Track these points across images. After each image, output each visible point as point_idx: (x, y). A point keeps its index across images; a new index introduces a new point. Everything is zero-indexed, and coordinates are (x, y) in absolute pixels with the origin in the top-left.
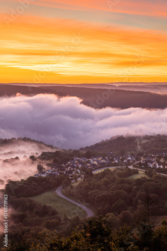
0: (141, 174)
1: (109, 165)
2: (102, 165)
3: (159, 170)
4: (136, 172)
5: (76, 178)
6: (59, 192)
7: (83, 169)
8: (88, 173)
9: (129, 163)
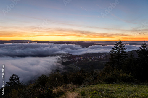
0: (91, 60)
1: (84, 58)
2: (82, 58)
3: (94, 60)
4: (90, 60)
5: (77, 61)
6: (73, 64)
7: (78, 59)
8: (79, 60)
9: (88, 58)
